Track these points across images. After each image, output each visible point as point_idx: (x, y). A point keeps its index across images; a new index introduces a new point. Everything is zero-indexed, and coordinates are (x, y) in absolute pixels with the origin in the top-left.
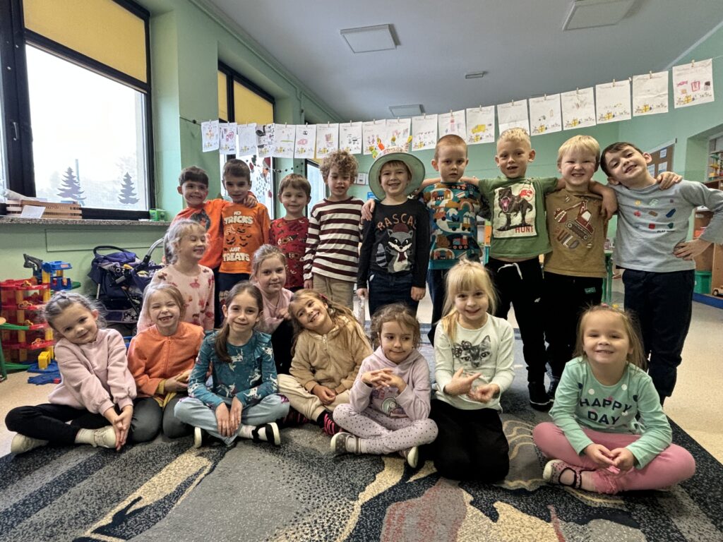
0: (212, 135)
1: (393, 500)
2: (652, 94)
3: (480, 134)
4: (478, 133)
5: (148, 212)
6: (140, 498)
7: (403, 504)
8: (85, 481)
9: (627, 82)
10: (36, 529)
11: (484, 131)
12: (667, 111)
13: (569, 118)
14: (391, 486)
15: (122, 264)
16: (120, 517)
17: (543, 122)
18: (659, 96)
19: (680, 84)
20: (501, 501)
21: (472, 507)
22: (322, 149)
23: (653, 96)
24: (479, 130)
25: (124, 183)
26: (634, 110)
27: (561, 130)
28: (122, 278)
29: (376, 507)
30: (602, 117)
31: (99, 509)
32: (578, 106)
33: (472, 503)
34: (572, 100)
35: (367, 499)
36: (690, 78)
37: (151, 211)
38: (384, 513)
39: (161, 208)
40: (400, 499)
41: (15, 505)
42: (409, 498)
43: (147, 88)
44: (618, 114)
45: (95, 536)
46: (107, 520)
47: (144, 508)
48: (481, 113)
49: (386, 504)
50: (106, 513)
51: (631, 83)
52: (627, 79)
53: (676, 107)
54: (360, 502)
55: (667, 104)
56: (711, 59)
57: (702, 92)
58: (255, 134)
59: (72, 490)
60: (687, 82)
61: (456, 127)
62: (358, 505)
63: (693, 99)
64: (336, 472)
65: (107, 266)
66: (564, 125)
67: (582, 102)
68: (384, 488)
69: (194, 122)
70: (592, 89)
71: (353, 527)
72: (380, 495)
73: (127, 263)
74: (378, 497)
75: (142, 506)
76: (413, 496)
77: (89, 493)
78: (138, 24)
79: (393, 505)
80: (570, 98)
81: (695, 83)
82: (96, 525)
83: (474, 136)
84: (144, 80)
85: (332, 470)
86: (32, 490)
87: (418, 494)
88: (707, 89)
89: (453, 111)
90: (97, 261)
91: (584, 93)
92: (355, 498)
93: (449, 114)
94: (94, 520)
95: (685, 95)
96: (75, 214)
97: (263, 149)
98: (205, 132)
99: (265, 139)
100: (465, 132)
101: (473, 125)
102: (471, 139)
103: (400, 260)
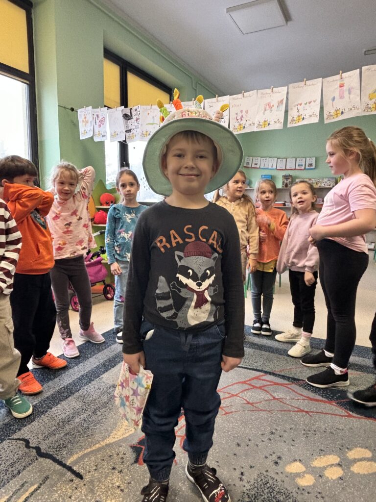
0: (87, 122)
43: (30, 78)
58: (122, 118)
61: (346, 94)
69: (72, 109)
78: (20, 15)
83: (371, 104)
89: (343, 73)
93: (338, 77)
97: (131, 134)
98: (81, 119)
99: (132, 123)
100: (359, 98)
101: (371, 89)
102: (367, 108)
103: (199, 305)
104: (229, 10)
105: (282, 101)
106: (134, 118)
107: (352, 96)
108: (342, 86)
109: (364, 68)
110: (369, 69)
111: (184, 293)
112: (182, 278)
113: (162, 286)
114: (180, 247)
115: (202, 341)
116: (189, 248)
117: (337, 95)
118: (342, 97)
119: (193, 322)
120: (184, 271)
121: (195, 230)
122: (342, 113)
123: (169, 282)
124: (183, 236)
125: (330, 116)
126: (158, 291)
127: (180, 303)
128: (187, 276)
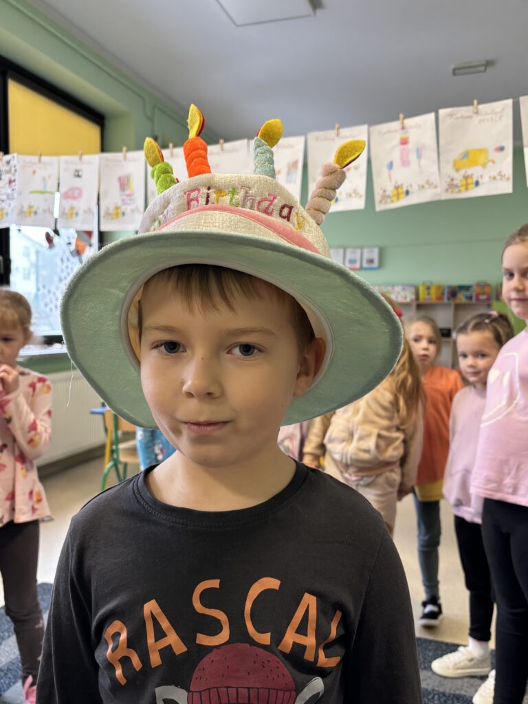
3: (475, 172)
4: (470, 172)
11: (484, 166)
22: (112, 210)
24: (473, 163)
48: (476, 119)
61: (413, 157)
83: (458, 177)
89: (406, 117)
93: (395, 125)
100: (435, 168)
101: (455, 153)
102: (452, 186)
105: (295, 164)
106: (5, 177)
107: (424, 162)
108: (404, 142)
109: (442, 112)
110: (451, 115)
117: (396, 156)
118: (405, 163)
122: (407, 193)
125: (385, 197)
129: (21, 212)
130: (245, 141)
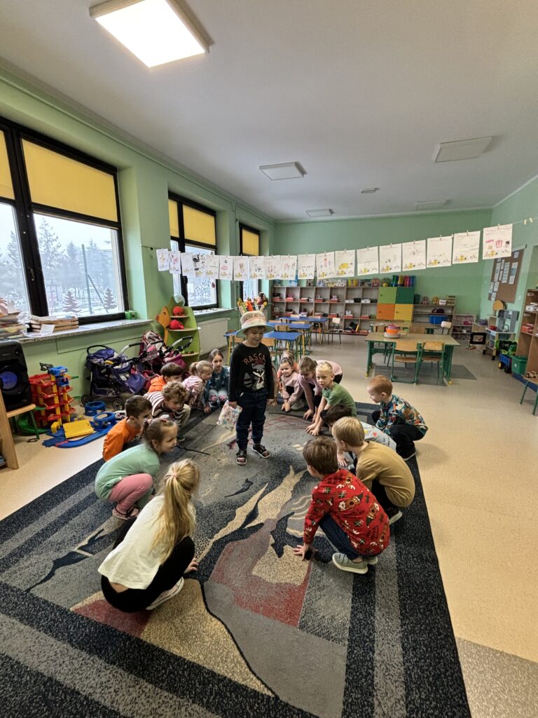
0: (164, 259)
1: (231, 540)
2: (467, 248)
3: (345, 270)
4: (343, 269)
5: (124, 314)
6: (103, 530)
7: (236, 543)
8: (77, 517)
9: (451, 237)
10: (52, 546)
11: (347, 268)
12: (477, 261)
13: (407, 262)
14: (233, 531)
15: (105, 360)
16: (92, 541)
17: (388, 264)
18: (473, 250)
19: (488, 242)
20: (289, 545)
21: (271, 548)
22: (238, 274)
23: (467, 249)
24: (344, 267)
25: (106, 296)
26: (454, 259)
27: (400, 271)
28: (104, 370)
29: (220, 545)
30: (430, 263)
31: (83, 535)
32: (414, 253)
33: (272, 545)
34: (410, 248)
35: (218, 538)
36: (496, 237)
37: (126, 312)
38: (223, 547)
39: (132, 310)
40: (236, 540)
41: (42, 530)
42: (241, 539)
43: (117, 226)
44: (442, 261)
45: (79, 551)
46: (85, 542)
47: (104, 536)
48: (346, 254)
49: (227, 542)
50: (85, 538)
51: (453, 238)
52: (450, 235)
53: (484, 258)
54: (214, 540)
55: (477, 256)
56: (511, 225)
57: (503, 249)
58: (192, 261)
59: (70, 522)
60: (493, 241)
61: (328, 265)
62: (212, 541)
63: (497, 254)
64: (207, 519)
65: (96, 361)
66: (403, 267)
67: (417, 251)
68: (229, 531)
69: (152, 249)
70: (424, 241)
71: (205, 555)
72: (226, 536)
73: (107, 359)
74: (223, 538)
75: (104, 534)
76: (243, 538)
77: (78, 525)
78: (108, 180)
79: (230, 543)
80: (408, 246)
81: (499, 241)
82: (80, 545)
83: (340, 272)
84: (116, 220)
85: (206, 518)
86: (51, 521)
87: (247, 537)
88: (507, 247)
90: (89, 358)
91: (419, 244)
92: (211, 538)
93: (323, 254)
94: (79, 542)
95: (491, 250)
96: (74, 325)
97: (198, 271)
98: (159, 257)
99: (199, 264)
100: (334, 268)
101: (340, 264)
102: (338, 274)
103: (260, 382)
104: (262, 168)
105: (294, 264)
106: (201, 261)
107: (331, 266)
108: (325, 260)
109: (336, 252)
110: (339, 253)
111: (256, 378)
112: (254, 373)
113: (247, 376)
114: (253, 362)
115: (261, 394)
116: (256, 362)
117: (323, 264)
118: (326, 266)
119: (258, 388)
120: (255, 370)
121: (257, 355)
122: (326, 275)
123: (250, 375)
124: (254, 358)
125: (319, 276)
126: (245, 378)
127: (254, 382)
128: (256, 372)
129: (207, 273)
130: (279, 256)
